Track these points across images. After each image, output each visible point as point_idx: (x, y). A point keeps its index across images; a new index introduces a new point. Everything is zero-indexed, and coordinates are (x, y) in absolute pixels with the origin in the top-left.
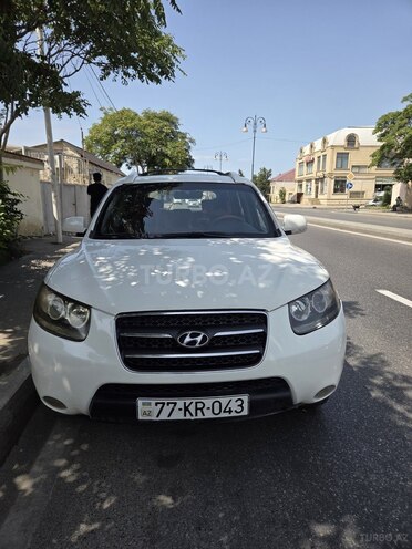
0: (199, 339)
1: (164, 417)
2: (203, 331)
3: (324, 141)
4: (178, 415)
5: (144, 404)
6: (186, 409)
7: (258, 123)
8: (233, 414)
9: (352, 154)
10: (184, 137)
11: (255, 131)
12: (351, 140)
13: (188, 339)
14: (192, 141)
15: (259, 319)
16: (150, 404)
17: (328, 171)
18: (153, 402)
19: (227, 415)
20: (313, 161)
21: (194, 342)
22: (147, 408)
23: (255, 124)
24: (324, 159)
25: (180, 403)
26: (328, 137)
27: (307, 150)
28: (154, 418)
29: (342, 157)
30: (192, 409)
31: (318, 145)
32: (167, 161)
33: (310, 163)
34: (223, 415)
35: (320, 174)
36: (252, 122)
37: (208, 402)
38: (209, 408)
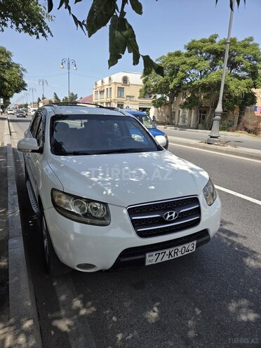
0: (174, 215)
1: (159, 261)
2: (174, 210)
3: (110, 79)
4: (166, 258)
5: (149, 256)
6: (170, 254)
7: (71, 63)
8: (190, 252)
9: (126, 88)
10: (17, 67)
11: (69, 68)
12: (125, 80)
13: (169, 216)
14: (24, 70)
15: (195, 200)
16: (152, 255)
17: (113, 98)
18: (154, 253)
19: (187, 253)
20: (104, 91)
21: (171, 217)
22: (150, 258)
23: (68, 64)
24: (111, 91)
25: (167, 251)
26: (112, 77)
27: (99, 83)
28: (154, 263)
29: (121, 90)
30: (173, 254)
31: (106, 80)
32: (7, 84)
33: (102, 92)
34: (186, 253)
35: (109, 100)
36: (67, 62)
37: (180, 248)
38: (180, 251)
